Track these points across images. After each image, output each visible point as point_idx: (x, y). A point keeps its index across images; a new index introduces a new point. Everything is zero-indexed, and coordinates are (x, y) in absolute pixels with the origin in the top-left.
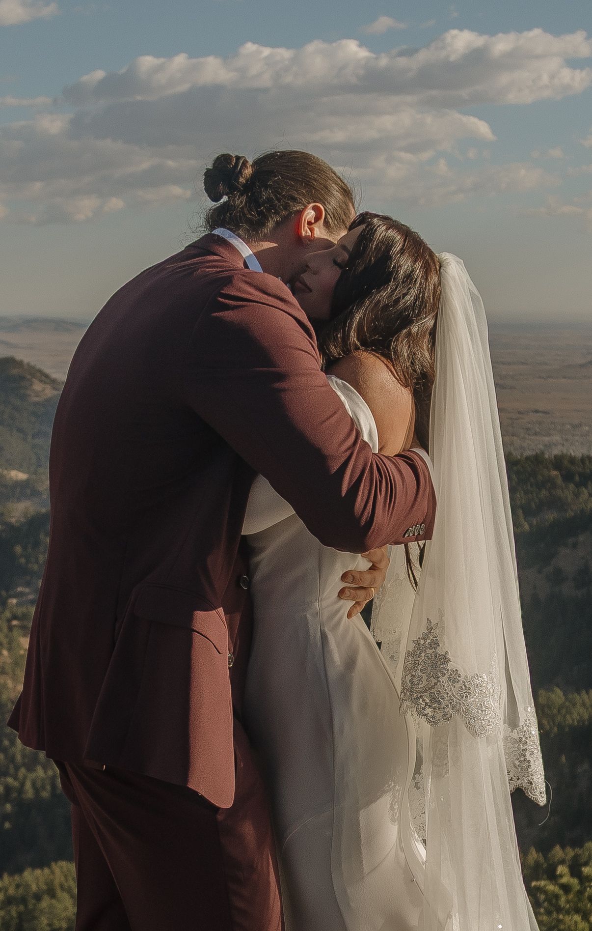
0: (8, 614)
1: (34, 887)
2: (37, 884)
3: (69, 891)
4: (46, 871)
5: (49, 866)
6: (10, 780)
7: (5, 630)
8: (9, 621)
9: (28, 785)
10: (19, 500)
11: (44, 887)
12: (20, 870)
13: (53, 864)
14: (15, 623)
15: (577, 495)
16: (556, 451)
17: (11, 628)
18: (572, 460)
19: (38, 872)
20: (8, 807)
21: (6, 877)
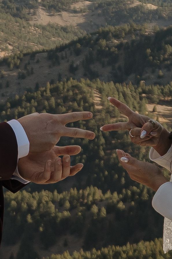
0: (140, 90)
1: (144, 252)
2: (146, 251)
4: (152, 243)
5: (154, 241)
6: (135, 188)
7: (138, 99)
8: (140, 94)
9: (145, 191)
10: (151, 22)
11: (151, 252)
12: (137, 242)
13: (156, 240)
14: (144, 95)
17: (141, 99)
19: (147, 243)
20: (133, 203)
21: (128, 244)
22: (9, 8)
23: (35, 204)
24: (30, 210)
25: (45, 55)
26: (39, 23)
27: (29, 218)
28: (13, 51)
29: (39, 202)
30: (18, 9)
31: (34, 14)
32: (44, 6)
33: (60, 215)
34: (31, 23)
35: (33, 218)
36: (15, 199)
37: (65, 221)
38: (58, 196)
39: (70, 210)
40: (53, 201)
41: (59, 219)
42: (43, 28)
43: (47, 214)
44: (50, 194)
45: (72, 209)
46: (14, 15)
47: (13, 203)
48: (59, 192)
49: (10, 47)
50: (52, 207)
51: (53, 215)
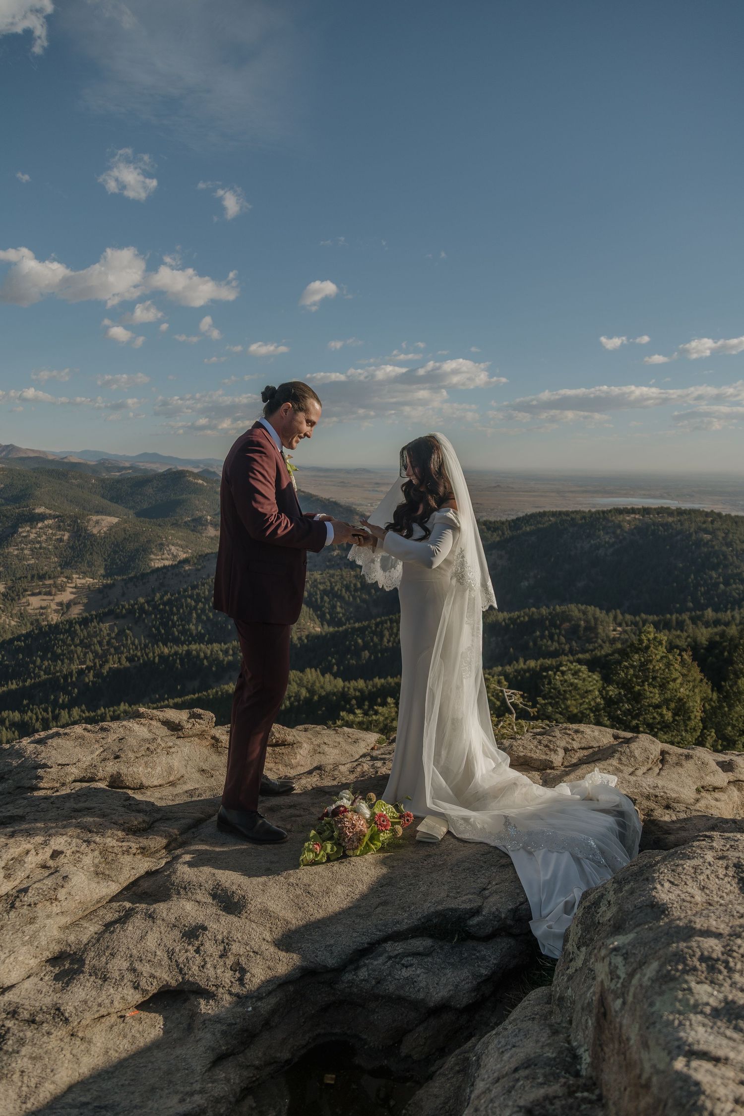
3: (296, 682)
15: (492, 536)
16: (485, 519)
18: (490, 522)
22: (188, 526)
23: (209, 652)
24: (206, 657)
25: (213, 555)
26: (209, 535)
27: (205, 662)
28: (192, 553)
29: (212, 651)
30: (194, 527)
31: (206, 529)
32: (211, 524)
33: (226, 659)
34: (204, 535)
35: (208, 662)
36: (196, 650)
37: (229, 663)
38: (224, 647)
39: (233, 655)
40: (221, 650)
41: (225, 662)
42: (212, 538)
43: (217, 659)
44: (219, 645)
45: (234, 654)
46: (193, 531)
47: (194, 652)
48: (225, 644)
49: (190, 551)
50: (221, 654)
51: (221, 659)
